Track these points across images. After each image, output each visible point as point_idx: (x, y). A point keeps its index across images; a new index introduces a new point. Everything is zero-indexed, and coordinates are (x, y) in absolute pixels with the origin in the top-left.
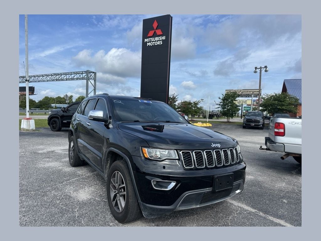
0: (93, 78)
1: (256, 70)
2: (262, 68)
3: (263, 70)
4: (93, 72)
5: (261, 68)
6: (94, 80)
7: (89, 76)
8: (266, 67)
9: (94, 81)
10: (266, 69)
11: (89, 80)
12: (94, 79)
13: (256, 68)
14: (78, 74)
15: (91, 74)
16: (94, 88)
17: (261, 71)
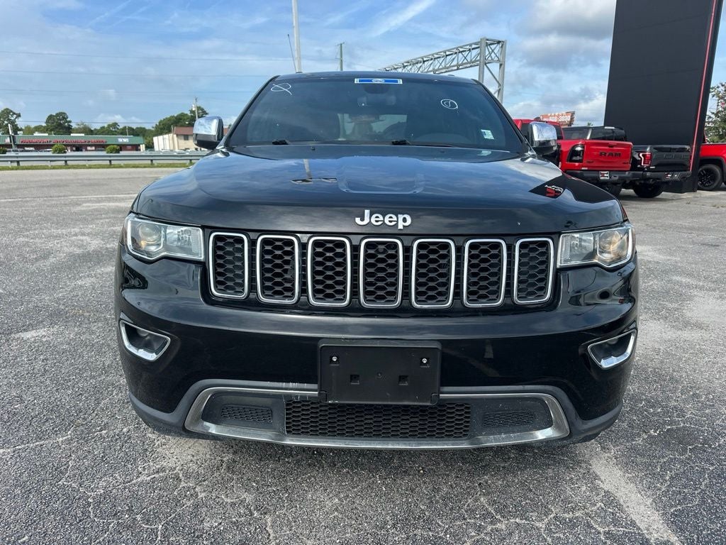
0: (496, 59)
4: (499, 42)
6: (498, 64)
7: (487, 53)
9: (501, 65)
11: (486, 64)
12: (499, 60)
14: (460, 54)
15: (493, 47)
16: (500, 85)
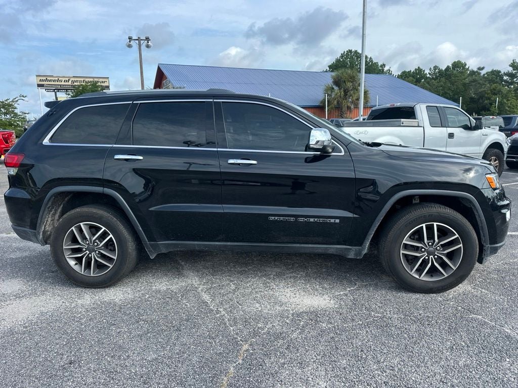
1: (130, 42)
2: (141, 40)
3: (144, 43)
5: (139, 39)
8: (147, 39)
10: (148, 42)
13: (130, 38)
17: (140, 45)
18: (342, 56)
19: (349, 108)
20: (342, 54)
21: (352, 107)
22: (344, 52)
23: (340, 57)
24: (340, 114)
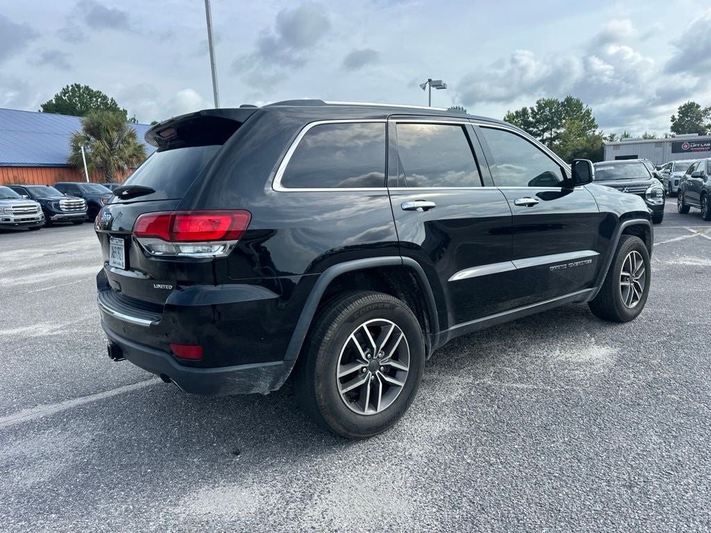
18: (65, 92)
19: (120, 169)
20: (64, 89)
21: (126, 167)
22: (68, 87)
23: (61, 93)
24: (105, 178)
